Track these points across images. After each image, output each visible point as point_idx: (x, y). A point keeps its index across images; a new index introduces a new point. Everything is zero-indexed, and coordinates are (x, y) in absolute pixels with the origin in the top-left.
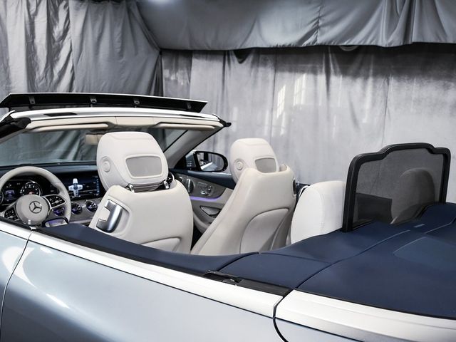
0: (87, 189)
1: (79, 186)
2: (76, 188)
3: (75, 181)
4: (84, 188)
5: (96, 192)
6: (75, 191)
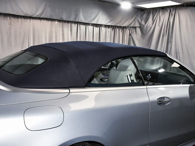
0: (152, 79)
2: (149, 77)
3: (149, 75)
5: (155, 81)
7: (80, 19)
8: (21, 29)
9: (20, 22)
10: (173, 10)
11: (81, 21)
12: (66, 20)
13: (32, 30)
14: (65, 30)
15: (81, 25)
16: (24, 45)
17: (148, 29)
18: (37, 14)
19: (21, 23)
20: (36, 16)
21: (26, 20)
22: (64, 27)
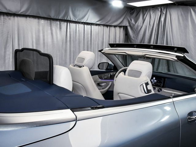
0: (158, 83)
1: (155, 80)
2: (154, 81)
3: (154, 78)
4: (157, 82)
5: (161, 85)
6: (153, 82)
7: (69, 17)
8: (3, 27)
9: (2, 20)
10: (164, 9)
11: (71, 19)
12: (54, 18)
13: (16, 29)
14: (54, 29)
15: (71, 23)
16: (8, 45)
17: (139, 28)
18: (22, 11)
19: (4, 20)
20: (21, 13)
21: (10, 17)
22: (52, 25)
